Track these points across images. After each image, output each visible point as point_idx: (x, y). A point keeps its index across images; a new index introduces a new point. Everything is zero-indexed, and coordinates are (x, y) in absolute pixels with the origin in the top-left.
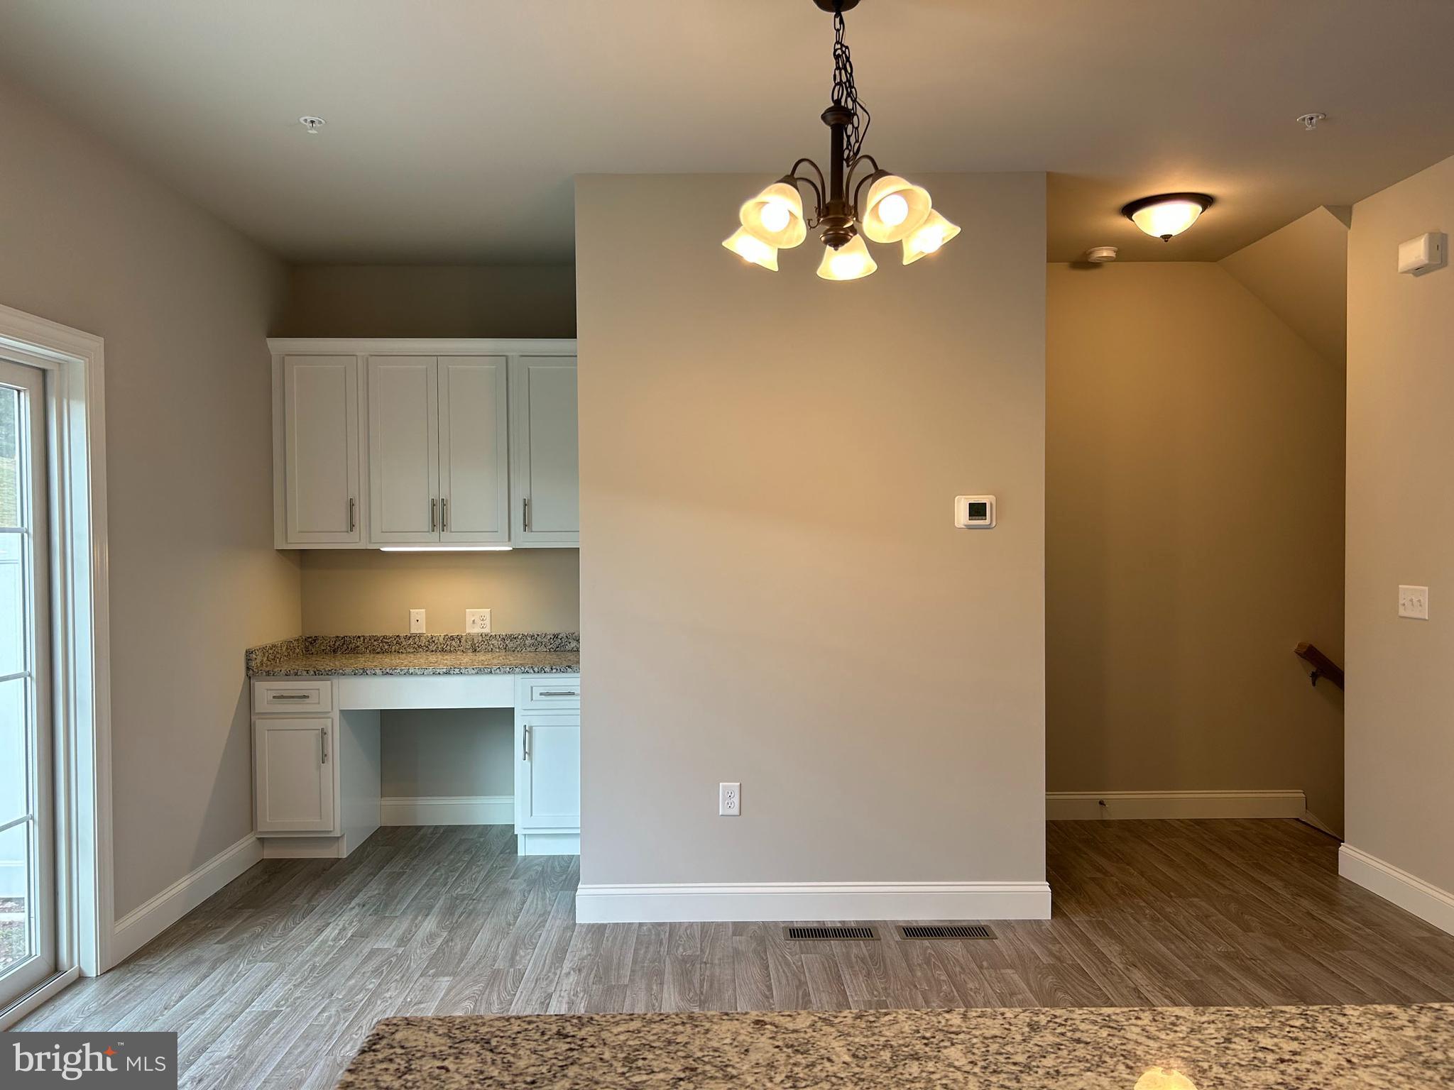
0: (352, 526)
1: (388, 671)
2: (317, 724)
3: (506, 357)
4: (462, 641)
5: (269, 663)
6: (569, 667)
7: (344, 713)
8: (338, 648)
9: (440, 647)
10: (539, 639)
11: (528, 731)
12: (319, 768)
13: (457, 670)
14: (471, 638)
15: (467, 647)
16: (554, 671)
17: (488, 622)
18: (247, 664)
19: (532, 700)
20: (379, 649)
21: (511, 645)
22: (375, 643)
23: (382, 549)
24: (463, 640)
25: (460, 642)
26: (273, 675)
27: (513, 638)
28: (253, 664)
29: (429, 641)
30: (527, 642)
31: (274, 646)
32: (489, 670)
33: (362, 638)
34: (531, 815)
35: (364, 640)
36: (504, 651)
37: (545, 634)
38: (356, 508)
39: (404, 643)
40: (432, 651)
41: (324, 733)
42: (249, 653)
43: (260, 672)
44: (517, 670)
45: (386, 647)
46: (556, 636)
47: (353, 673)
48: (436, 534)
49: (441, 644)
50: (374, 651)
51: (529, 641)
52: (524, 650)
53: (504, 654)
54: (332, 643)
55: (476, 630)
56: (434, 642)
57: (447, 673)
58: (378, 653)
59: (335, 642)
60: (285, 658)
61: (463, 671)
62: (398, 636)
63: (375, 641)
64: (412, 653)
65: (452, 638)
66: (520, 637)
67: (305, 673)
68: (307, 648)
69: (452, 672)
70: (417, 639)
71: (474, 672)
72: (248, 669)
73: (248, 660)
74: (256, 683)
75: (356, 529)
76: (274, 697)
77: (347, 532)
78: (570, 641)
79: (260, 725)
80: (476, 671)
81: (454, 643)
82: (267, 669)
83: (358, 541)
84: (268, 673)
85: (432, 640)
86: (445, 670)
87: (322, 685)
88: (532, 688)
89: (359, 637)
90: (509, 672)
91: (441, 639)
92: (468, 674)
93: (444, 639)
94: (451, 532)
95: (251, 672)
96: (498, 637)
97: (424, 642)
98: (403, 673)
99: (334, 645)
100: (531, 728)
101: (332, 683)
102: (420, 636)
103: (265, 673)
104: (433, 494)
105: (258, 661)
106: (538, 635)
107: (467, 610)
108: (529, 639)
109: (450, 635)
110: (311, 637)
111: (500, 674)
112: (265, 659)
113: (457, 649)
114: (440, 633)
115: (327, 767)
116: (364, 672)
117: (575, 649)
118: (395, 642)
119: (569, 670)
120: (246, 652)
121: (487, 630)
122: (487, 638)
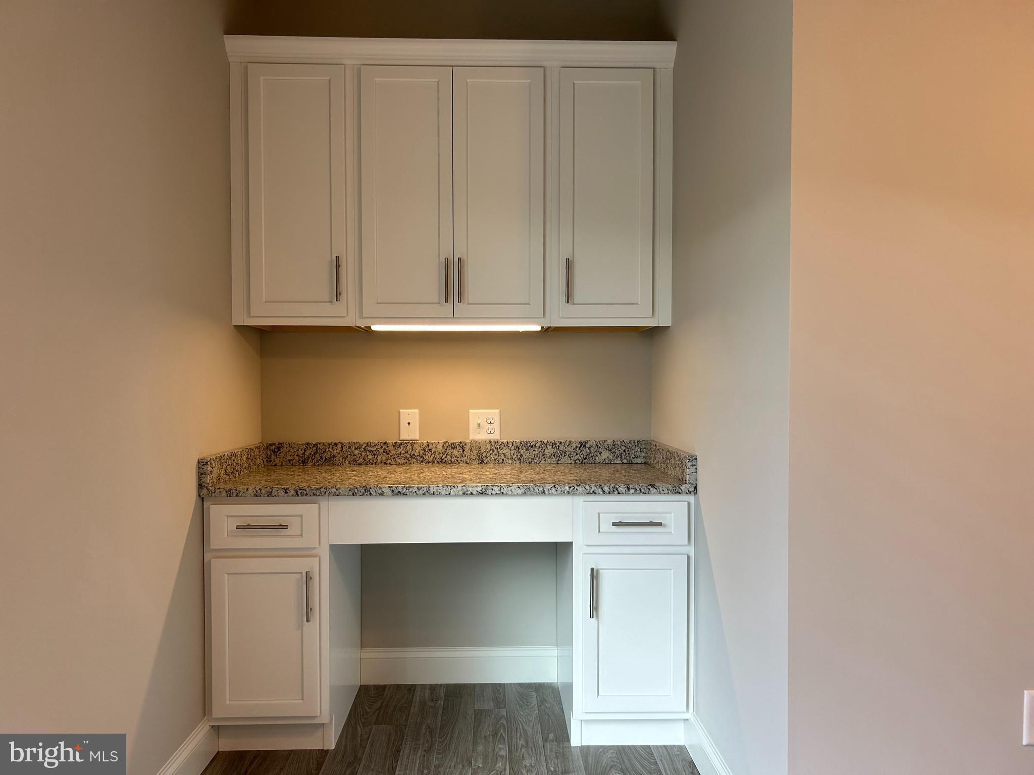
0: (338, 295)
1: (400, 489)
2: (302, 565)
3: (544, 67)
4: (466, 450)
5: (227, 478)
6: (653, 486)
7: (337, 550)
8: (309, 458)
9: (438, 457)
10: (562, 448)
11: (594, 575)
12: (301, 627)
13: (496, 489)
14: (477, 446)
15: (472, 457)
16: (632, 491)
17: (496, 426)
18: (200, 479)
19: (599, 531)
20: (361, 460)
21: (526, 455)
22: (357, 452)
23: (375, 328)
24: (467, 448)
25: (463, 451)
26: (237, 495)
27: (529, 446)
28: (208, 479)
29: (424, 450)
30: (546, 451)
31: (233, 455)
32: (541, 489)
33: (339, 446)
34: (598, 694)
35: (342, 447)
36: (518, 462)
37: (570, 442)
38: (343, 270)
39: (393, 452)
40: (429, 462)
41: (308, 577)
42: (202, 464)
43: (217, 491)
44: (580, 489)
45: (370, 457)
46: (583, 445)
47: (351, 493)
48: (449, 306)
49: (439, 454)
50: (355, 462)
51: (549, 451)
52: (543, 462)
53: (518, 466)
54: (300, 452)
55: (480, 436)
56: (430, 450)
57: (482, 493)
58: (360, 464)
59: (305, 451)
60: (246, 471)
61: (505, 490)
62: (386, 443)
63: (355, 449)
64: (404, 464)
65: (453, 446)
66: (538, 445)
67: (282, 493)
68: (269, 457)
69: (489, 492)
70: (409, 447)
71: (520, 491)
72: (200, 486)
73: (201, 474)
74: (212, 507)
75: (344, 296)
76: (238, 527)
77: (331, 302)
78: (601, 450)
79: (217, 566)
80: (523, 490)
81: (455, 452)
82: (228, 487)
83: (345, 315)
84: (229, 493)
85: (427, 448)
86: (479, 489)
87: (306, 511)
88: (599, 514)
89: (336, 444)
90: (568, 493)
91: (440, 447)
92: (513, 495)
93: (443, 446)
94: (468, 304)
95: (205, 491)
96: (510, 445)
97: (418, 450)
98: (421, 492)
99: (304, 454)
100: (598, 571)
101: (319, 505)
102: (413, 443)
103: (224, 493)
104: (446, 252)
105: (215, 475)
106: (561, 443)
107: (470, 410)
108: (549, 447)
109: (450, 442)
110: (274, 444)
111: (556, 495)
112: (223, 472)
113: (459, 459)
114: (438, 438)
115: (311, 629)
116: (367, 491)
117: (607, 461)
118: (381, 451)
119: (653, 490)
120: (199, 462)
121: (496, 436)
122: (496, 447)
